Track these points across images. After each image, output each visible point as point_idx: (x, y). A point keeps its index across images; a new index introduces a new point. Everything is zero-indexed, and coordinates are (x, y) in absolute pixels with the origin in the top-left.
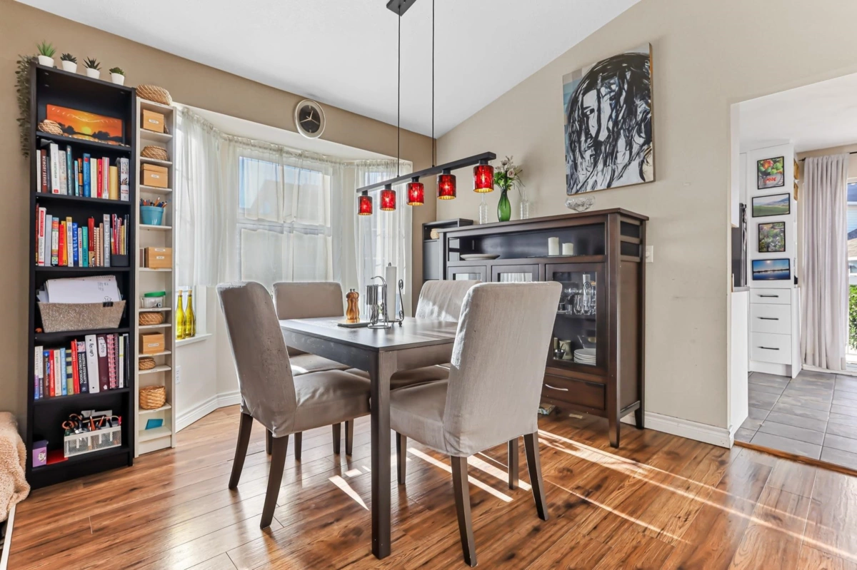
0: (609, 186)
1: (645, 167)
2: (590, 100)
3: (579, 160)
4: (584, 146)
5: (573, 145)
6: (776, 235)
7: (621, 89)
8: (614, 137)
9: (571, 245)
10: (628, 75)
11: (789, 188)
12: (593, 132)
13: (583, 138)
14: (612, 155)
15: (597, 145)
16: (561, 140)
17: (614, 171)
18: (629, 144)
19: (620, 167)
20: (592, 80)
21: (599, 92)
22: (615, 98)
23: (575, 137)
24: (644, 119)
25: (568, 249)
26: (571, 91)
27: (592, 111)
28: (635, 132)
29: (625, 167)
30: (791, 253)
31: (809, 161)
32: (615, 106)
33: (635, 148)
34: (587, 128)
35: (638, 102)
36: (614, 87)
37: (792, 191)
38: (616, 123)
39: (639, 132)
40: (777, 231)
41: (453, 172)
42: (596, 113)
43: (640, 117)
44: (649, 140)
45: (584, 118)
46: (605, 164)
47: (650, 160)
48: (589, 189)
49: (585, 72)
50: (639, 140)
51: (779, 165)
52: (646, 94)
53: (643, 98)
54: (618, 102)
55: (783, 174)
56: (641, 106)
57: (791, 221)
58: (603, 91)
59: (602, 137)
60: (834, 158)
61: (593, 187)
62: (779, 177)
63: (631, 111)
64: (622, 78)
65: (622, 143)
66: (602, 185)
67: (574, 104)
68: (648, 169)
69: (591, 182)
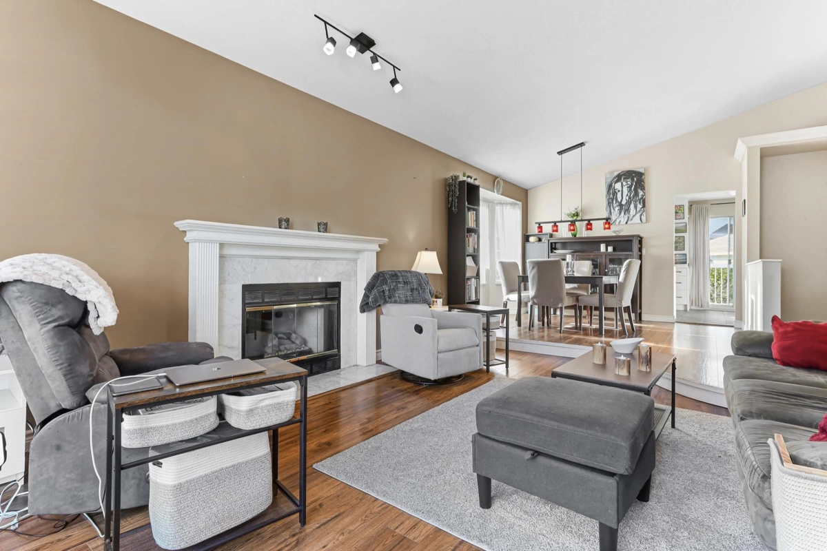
0: (626, 223)
1: (642, 217)
2: (618, 186)
3: (612, 211)
4: (615, 205)
5: (610, 204)
6: (681, 242)
7: (632, 184)
8: (629, 203)
9: (612, 247)
10: (635, 179)
11: (686, 220)
12: (619, 200)
13: (614, 202)
14: (628, 210)
15: (621, 205)
16: (604, 202)
17: (629, 217)
18: (636, 207)
19: (632, 216)
20: (619, 178)
21: (622, 184)
22: (630, 187)
23: (610, 200)
24: (642, 198)
25: (610, 249)
26: (609, 180)
27: (619, 191)
28: (638, 203)
29: (634, 216)
30: (686, 251)
31: (694, 206)
32: (630, 191)
33: (638, 209)
34: (617, 198)
35: (639, 191)
36: (629, 183)
37: (687, 222)
38: (630, 198)
39: (640, 203)
40: (681, 240)
41: (591, 222)
42: (621, 192)
43: (640, 197)
44: (644, 206)
45: (615, 193)
46: (625, 214)
47: (644, 214)
48: (617, 223)
49: (616, 174)
50: (639, 206)
51: (682, 209)
52: (643, 188)
53: (641, 190)
54: (631, 189)
55: (683, 213)
56: (641, 193)
57: (686, 235)
58: (624, 183)
59: (624, 202)
60: (704, 206)
61: (619, 223)
62: (682, 215)
63: (636, 194)
64: (633, 180)
65: (632, 206)
66: (623, 222)
67: (610, 186)
68: (644, 218)
69: (618, 221)
